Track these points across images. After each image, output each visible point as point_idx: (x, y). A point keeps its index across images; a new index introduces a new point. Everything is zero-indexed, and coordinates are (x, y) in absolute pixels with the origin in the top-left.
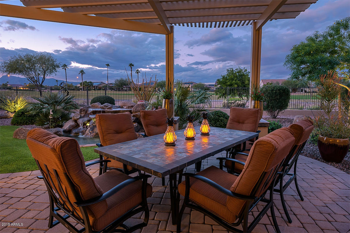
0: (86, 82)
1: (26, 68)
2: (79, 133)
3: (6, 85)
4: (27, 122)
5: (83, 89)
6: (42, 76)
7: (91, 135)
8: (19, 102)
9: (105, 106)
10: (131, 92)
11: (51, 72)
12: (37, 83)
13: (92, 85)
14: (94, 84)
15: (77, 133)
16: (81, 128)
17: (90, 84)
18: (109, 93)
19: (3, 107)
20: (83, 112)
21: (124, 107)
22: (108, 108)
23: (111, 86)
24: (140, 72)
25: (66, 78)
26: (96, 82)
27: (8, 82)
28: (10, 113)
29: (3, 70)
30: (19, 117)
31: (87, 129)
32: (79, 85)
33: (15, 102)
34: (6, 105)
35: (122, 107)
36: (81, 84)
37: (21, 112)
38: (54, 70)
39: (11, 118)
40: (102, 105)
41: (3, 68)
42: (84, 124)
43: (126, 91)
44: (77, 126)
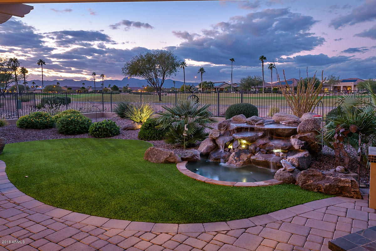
0: (205, 82)
1: (147, 69)
2: (220, 159)
3: (126, 88)
4: (154, 137)
5: (203, 91)
6: (162, 78)
7: (237, 163)
8: (145, 110)
9: (253, 120)
10: (261, 95)
11: (171, 72)
12: (156, 85)
13: (213, 86)
14: (216, 85)
15: (218, 159)
16: (222, 151)
17: (210, 85)
18: (234, 96)
19: (129, 116)
20: (222, 129)
21: (281, 122)
22: (259, 124)
23: (236, 87)
24: (274, 67)
25: (184, 78)
26: (217, 82)
27: (128, 85)
28: (136, 123)
29: (125, 72)
30: (147, 129)
31: (231, 153)
32: (198, 87)
33: (141, 111)
34: (132, 113)
35: (277, 123)
36: (200, 85)
37: (149, 124)
38: (173, 70)
39: (137, 129)
40: (247, 117)
41: (126, 70)
42: (226, 146)
43: (255, 93)
44: (216, 147)
